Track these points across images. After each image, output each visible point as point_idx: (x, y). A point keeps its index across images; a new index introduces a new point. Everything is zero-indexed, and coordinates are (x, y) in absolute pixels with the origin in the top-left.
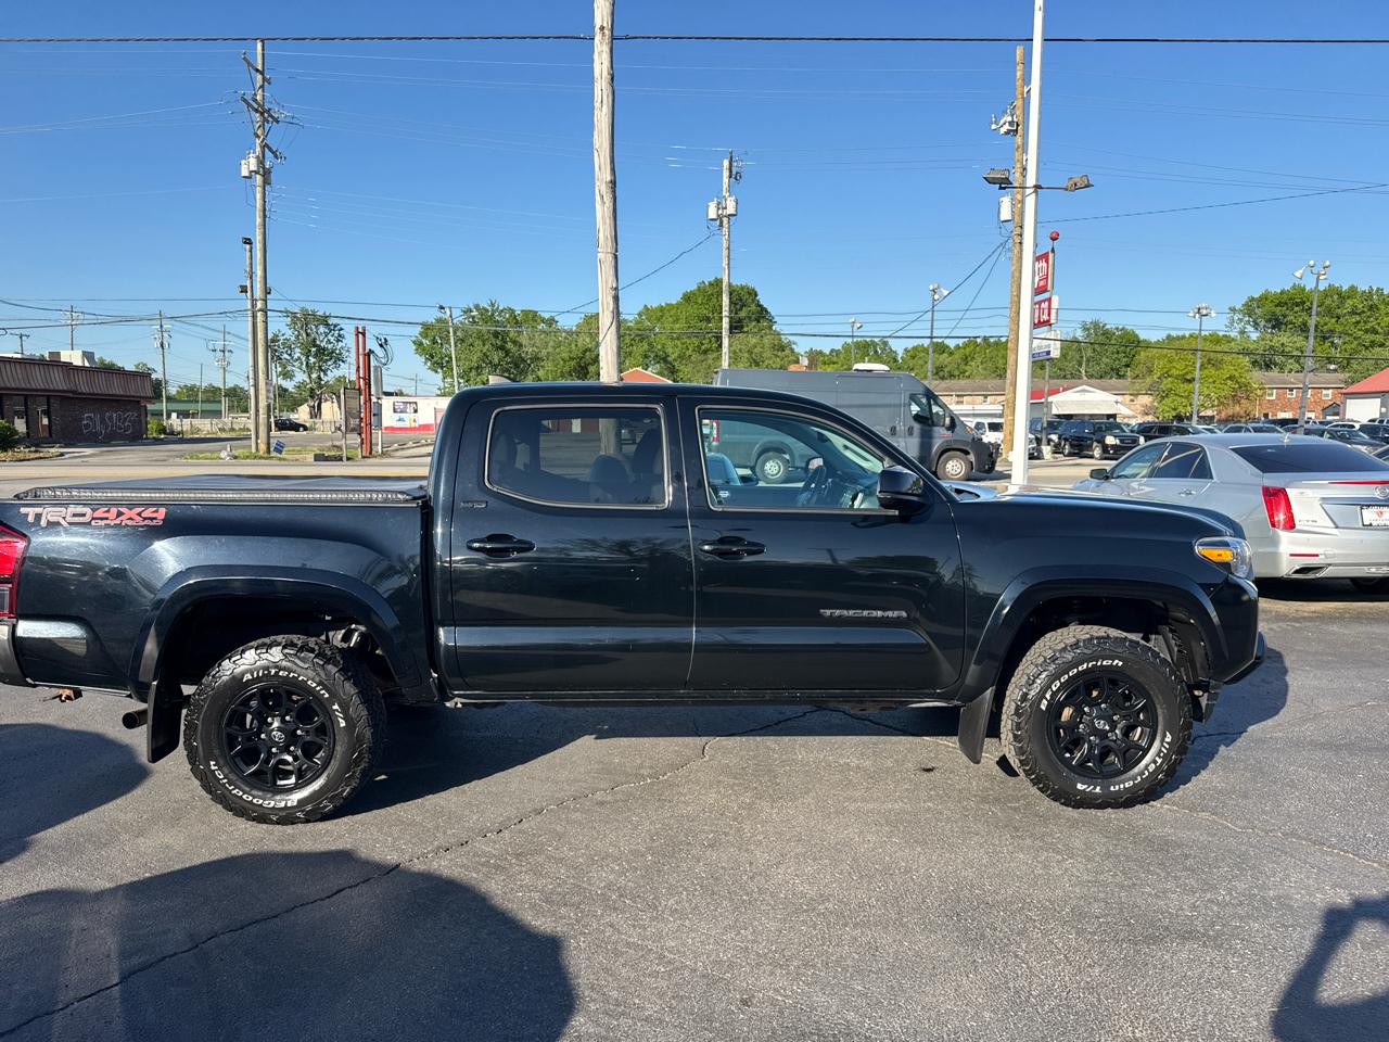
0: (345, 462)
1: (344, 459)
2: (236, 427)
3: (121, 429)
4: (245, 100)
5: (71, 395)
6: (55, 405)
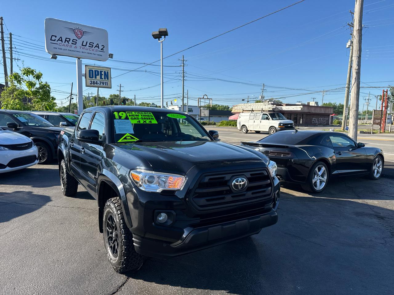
0: (372, 134)
1: (371, 133)
2: (367, 123)
3: (323, 122)
4: (349, 25)
5: (309, 113)
6: (304, 116)
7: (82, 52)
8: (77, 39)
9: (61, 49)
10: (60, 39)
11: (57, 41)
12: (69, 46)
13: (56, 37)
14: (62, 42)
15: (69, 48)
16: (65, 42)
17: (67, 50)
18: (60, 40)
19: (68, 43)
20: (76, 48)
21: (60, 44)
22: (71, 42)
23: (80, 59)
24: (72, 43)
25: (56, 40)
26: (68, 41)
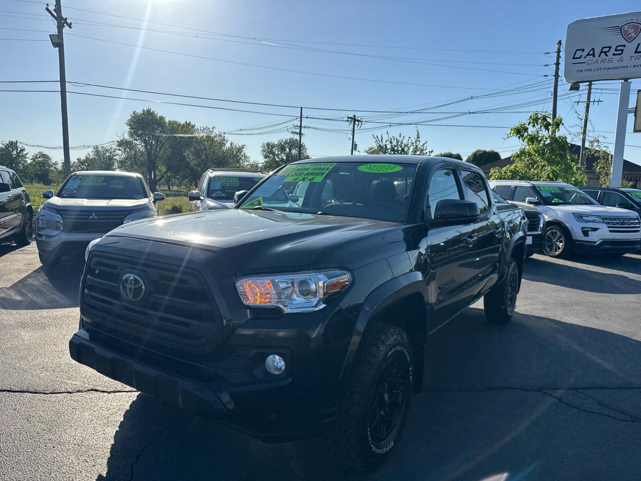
7: (634, 66)
8: (625, 43)
9: (591, 70)
10: (591, 53)
11: (585, 58)
12: (607, 61)
13: (583, 50)
14: (594, 56)
15: (607, 65)
16: (599, 56)
17: (603, 69)
18: (591, 55)
19: (606, 55)
20: (622, 61)
21: (590, 62)
22: (613, 51)
23: (629, 81)
24: (614, 54)
25: (583, 57)
26: (605, 53)
